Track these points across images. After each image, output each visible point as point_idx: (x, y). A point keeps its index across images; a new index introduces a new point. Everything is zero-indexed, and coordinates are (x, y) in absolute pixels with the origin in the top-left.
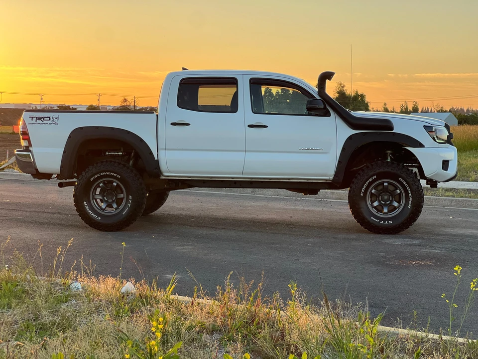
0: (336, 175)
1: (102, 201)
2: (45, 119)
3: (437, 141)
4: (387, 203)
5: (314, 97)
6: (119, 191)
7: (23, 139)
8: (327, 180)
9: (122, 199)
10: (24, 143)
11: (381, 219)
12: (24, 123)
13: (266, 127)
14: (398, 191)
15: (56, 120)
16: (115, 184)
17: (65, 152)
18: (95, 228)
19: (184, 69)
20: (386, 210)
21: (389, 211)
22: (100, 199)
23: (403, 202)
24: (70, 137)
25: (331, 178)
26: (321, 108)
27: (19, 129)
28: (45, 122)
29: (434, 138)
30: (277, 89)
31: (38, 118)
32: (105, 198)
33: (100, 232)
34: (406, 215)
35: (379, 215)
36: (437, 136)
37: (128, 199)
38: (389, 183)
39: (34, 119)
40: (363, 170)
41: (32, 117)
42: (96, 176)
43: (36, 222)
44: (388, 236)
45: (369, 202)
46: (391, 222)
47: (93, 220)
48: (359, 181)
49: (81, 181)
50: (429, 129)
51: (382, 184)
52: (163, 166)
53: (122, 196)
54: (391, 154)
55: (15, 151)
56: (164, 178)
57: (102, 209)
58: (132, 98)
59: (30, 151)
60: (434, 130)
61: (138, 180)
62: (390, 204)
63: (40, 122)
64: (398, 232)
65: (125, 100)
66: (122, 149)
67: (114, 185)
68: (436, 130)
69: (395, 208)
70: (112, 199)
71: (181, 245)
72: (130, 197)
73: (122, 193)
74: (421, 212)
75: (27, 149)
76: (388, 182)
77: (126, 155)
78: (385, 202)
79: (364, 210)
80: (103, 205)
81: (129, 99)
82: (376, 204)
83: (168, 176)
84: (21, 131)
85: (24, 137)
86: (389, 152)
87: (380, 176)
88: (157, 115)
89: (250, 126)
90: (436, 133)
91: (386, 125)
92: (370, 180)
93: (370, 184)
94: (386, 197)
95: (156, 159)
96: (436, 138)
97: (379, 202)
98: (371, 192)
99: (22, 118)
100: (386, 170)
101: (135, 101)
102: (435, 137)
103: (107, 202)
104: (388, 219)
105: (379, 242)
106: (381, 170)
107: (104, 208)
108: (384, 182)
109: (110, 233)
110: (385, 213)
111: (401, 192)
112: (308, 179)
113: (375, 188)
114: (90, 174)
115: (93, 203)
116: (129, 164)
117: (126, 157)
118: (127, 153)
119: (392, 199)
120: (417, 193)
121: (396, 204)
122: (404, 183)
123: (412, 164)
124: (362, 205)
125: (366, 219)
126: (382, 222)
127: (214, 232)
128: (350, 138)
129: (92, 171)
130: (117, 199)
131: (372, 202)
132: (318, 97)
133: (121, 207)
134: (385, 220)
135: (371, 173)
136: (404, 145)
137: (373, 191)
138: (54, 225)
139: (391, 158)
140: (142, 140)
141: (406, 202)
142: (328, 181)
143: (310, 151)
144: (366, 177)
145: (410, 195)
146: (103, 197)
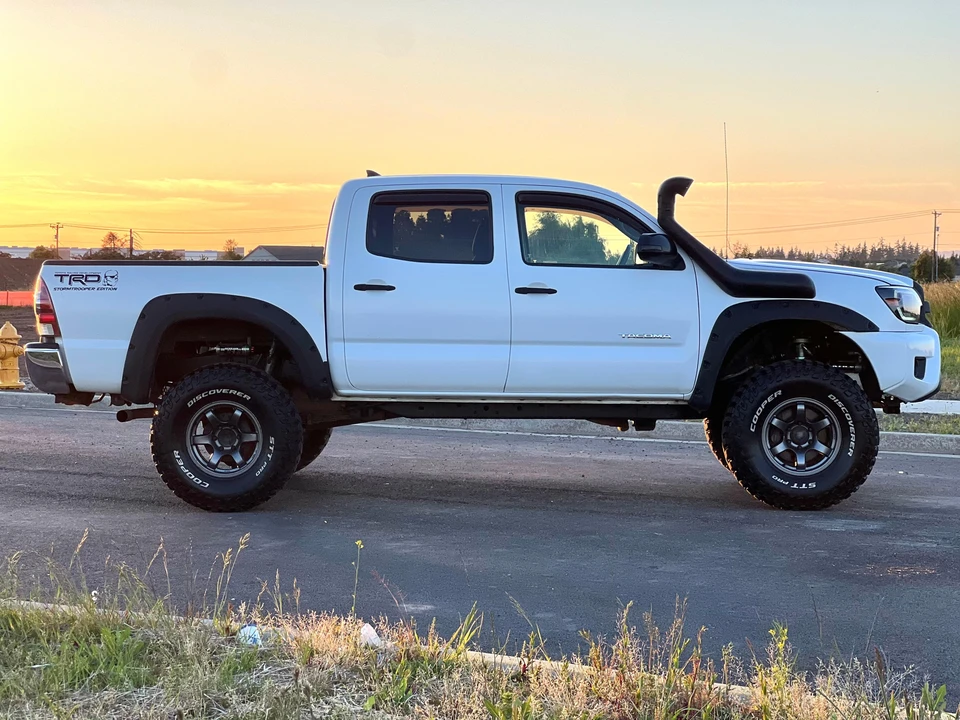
0: (697, 390)
1: (210, 449)
2: (90, 279)
3: (904, 318)
4: (803, 446)
5: (650, 231)
6: (248, 429)
7: (42, 321)
8: (677, 400)
9: (253, 444)
10: (43, 330)
11: (793, 479)
12: (45, 289)
13: (553, 291)
14: (827, 422)
15: (112, 282)
16: (238, 413)
17: (131, 347)
18: (197, 506)
19: (371, 173)
20: (801, 461)
21: (809, 463)
22: (206, 445)
23: (836, 444)
24: (142, 316)
25: (688, 395)
26: (666, 253)
27: (33, 300)
28: (89, 285)
29: (897, 311)
30: (419, 214)
31: (74, 278)
32: (217, 442)
33: (207, 513)
34: (845, 470)
35: (789, 470)
36: (902, 309)
37: (266, 444)
38: (807, 405)
39: (66, 279)
40: (754, 380)
41: (62, 276)
42: (199, 398)
43: (60, 495)
44: (810, 514)
45: (766, 445)
46: (812, 485)
47: (192, 487)
48: (747, 401)
49: (167, 408)
50: (885, 293)
51: (793, 406)
52: (339, 376)
53: (253, 437)
54: (806, 345)
55: (25, 346)
56: (339, 399)
57: (210, 464)
58: (125, 233)
59: (57, 346)
60: (896, 296)
61: (288, 403)
62: (810, 448)
63: (79, 285)
64: (827, 506)
65: (112, 237)
66: (249, 339)
67: (236, 416)
68: (899, 295)
69: (819, 457)
70: (231, 443)
71: (392, 540)
72: (272, 440)
73: (253, 430)
74: (873, 463)
75: (50, 342)
76: (805, 404)
77: (256, 352)
78: (799, 444)
79: (756, 461)
80: (214, 458)
81: (120, 235)
82: (780, 448)
83: (348, 396)
84: (37, 305)
85: (45, 317)
86: (802, 341)
87: (790, 391)
88: (325, 269)
89: (519, 291)
90: (901, 303)
91: (800, 286)
92: (770, 399)
93: (769, 407)
94: (800, 434)
95: (324, 360)
96: (900, 313)
97: (787, 443)
98: (770, 424)
99: (39, 278)
100: (803, 378)
101: (132, 238)
102: (899, 309)
103: (220, 450)
104: (807, 480)
105: (799, 526)
106: (793, 379)
107: (215, 462)
108: (796, 404)
109: (230, 516)
110: (799, 467)
111: (832, 423)
112: (638, 399)
113: (778, 415)
114: (186, 394)
115: (193, 452)
116: (264, 369)
117: (258, 357)
118: (260, 349)
119: (814, 437)
120: (866, 425)
121: (822, 448)
122: (840, 404)
123: (848, 365)
124: (754, 449)
125: (763, 480)
126: (795, 486)
127: (446, 511)
128: (728, 313)
129: (190, 387)
130: (242, 444)
131: (773, 445)
132: (658, 230)
133: (252, 461)
134: (800, 480)
135: (771, 386)
136: (836, 327)
137: (775, 422)
138: (103, 499)
139: (806, 354)
140: (294, 322)
141: (842, 444)
142: (680, 403)
143: (645, 340)
144: (761, 394)
145: (852, 429)
146: (213, 441)
